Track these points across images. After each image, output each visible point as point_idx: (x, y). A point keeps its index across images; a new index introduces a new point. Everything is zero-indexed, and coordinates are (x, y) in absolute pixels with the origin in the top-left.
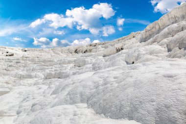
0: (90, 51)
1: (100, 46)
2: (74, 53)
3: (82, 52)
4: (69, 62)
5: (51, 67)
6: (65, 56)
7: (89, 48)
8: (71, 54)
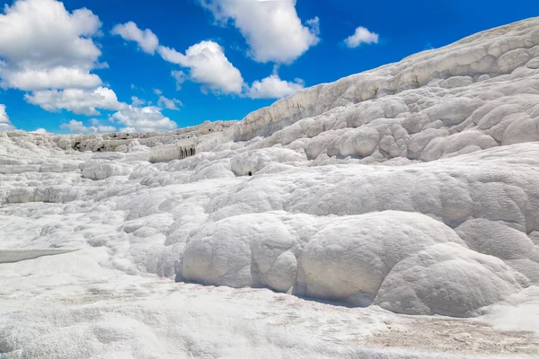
0: (113, 148)
1: (136, 140)
2: (71, 150)
3: (92, 149)
4: (67, 168)
5: (16, 176)
6: (49, 154)
7: (109, 141)
8: (62, 152)
